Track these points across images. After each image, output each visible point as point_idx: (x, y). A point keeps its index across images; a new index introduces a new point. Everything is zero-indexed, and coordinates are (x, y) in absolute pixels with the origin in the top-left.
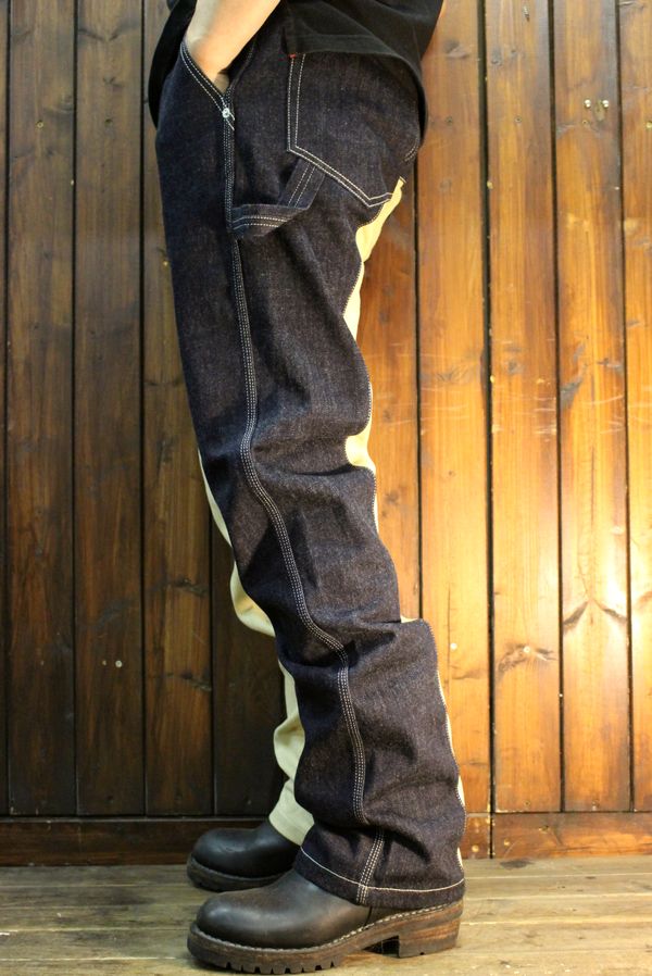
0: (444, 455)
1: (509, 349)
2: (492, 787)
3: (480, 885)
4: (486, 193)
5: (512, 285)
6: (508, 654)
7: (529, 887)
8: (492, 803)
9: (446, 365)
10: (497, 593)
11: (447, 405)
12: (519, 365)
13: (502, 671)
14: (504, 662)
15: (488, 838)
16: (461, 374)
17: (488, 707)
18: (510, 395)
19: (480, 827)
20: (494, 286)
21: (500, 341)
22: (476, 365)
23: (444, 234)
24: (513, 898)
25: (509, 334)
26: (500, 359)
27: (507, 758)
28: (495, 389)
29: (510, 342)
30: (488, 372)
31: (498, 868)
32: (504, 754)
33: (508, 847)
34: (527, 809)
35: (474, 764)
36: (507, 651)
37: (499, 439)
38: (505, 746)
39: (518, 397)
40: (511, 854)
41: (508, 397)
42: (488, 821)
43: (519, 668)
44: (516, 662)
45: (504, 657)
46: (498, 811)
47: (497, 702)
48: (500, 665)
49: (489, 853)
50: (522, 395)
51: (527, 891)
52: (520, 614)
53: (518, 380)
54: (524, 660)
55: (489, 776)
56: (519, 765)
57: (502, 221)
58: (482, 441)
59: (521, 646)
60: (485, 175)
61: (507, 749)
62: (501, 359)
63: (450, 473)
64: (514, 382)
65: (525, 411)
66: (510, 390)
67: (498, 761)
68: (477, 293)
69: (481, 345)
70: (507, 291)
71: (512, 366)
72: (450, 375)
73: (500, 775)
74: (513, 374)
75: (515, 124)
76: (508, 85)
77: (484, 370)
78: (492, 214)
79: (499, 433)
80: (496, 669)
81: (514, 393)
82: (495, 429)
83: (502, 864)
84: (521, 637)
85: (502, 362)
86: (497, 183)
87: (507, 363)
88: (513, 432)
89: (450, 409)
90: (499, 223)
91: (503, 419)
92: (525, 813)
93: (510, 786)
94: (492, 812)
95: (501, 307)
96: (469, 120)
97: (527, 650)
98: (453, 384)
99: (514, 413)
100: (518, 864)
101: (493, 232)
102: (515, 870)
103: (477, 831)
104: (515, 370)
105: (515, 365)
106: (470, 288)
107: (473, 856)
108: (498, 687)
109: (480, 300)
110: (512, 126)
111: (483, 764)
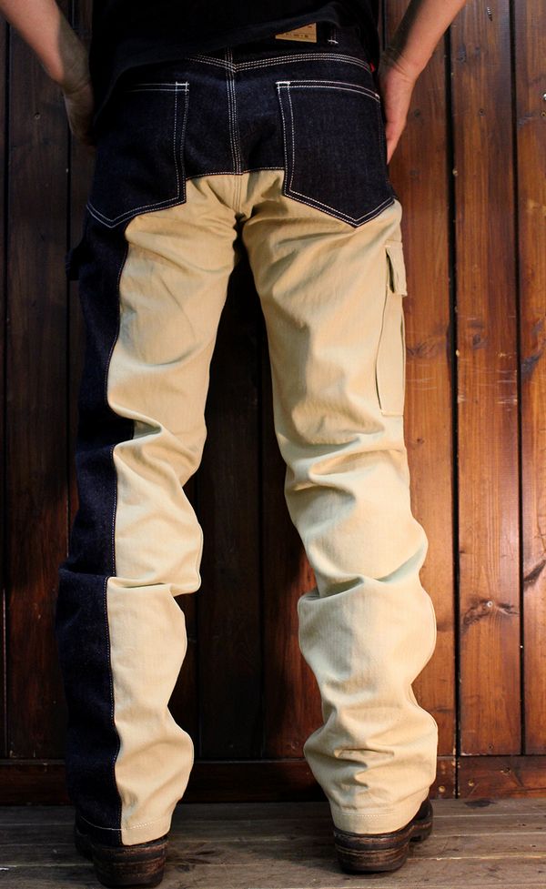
0: (413, 423)
1: (474, 325)
2: (458, 732)
3: (447, 823)
4: (452, 181)
5: (476, 266)
6: (472, 608)
7: (492, 824)
8: (458, 747)
9: (415, 341)
10: (463, 552)
11: (416, 378)
12: (482, 341)
13: (466, 625)
14: (468, 616)
15: (454, 779)
16: (428, 348)
17: (454, 657)
18: (475, 368)
19: (446, 769)
20: (459, 267)
21: (465, 318)
22: (443, 339)
23: (413, 217)
24: (476, 835)
25: (473, 311)
26: (464, 334)
27: (472, 705)
28: (461, 362)
29: (474, 319)
30: (453, 345)
31: (463, 808)
32: (470, 702)
33: (473, 787)
34: (490, 753)
35: (440, 711)
36: (471, 605)
37: (464, 408)
38: (469, 695)
39: (481, 370)
40: (476, 794)
41: (472, 370)
42: (454, 764)
43: (482, 622)
44: (480, 616)
45: (469, 611)
46: (463, 754)
47: (463, 652)
48: (465, 618)
49: (454, 793)
50: (485, 368)
51: (491, 829)
52: (483, 571)
53: (481, 354)
54: (486, 615)
55: (455, 721)
56: (483, 711)
57: (466, 206)
58: (448, 411)
59: (485, 601)
60: (451, 165)
61: (472, 697)
62: (466, 334)
63: (418, 440)
64: (477, 356)
65: (488, 383)
66: (474, 363)
67: (463, 708)
68: (443, 273)
69: (447, 322)
70: (471, 272)
71: (475, 341)
72: (418, 350)
73: (465, 722)
74: (477, 348)
75: (479, 115)
76: (472, 80)
77: (450, 345)
78: (458, 200)
79: (464, 403)
80: (462, 622)
81: (478, 366)
82: (460, 399)
83: (467, 803)
84: (484, 593)
85: (467, 337)
86: (462, 173)
87: (471, 338)
88: (477, 402)
89: (419, 381)
90: (464, 208)
91: (467, 389)
92: (488, 756)
93: (474, 731)
94: (458, 755)
95: (466, 286)
96: (437, 112)
97: (489, 605)
98: (421, 357)
99: (478, 384)
100: (482, 803)
101: (459, 217)
102: (478, 809)
103: (444, 773)
104: (477, 345)
105: (479, 339)
106: (437, 270)
107: (440, 796)
108: (463, 639)
109: (446, 279)
110: (476, 118)
111: (449, 710)
